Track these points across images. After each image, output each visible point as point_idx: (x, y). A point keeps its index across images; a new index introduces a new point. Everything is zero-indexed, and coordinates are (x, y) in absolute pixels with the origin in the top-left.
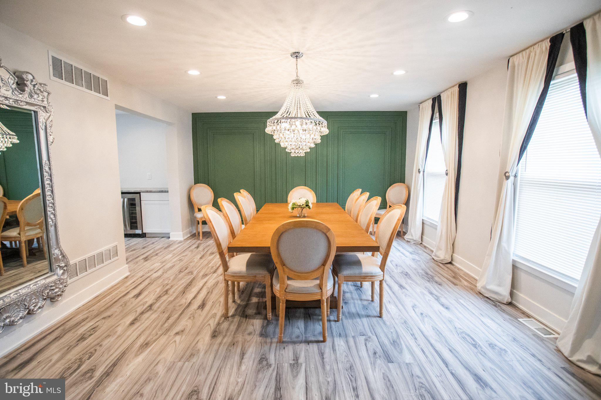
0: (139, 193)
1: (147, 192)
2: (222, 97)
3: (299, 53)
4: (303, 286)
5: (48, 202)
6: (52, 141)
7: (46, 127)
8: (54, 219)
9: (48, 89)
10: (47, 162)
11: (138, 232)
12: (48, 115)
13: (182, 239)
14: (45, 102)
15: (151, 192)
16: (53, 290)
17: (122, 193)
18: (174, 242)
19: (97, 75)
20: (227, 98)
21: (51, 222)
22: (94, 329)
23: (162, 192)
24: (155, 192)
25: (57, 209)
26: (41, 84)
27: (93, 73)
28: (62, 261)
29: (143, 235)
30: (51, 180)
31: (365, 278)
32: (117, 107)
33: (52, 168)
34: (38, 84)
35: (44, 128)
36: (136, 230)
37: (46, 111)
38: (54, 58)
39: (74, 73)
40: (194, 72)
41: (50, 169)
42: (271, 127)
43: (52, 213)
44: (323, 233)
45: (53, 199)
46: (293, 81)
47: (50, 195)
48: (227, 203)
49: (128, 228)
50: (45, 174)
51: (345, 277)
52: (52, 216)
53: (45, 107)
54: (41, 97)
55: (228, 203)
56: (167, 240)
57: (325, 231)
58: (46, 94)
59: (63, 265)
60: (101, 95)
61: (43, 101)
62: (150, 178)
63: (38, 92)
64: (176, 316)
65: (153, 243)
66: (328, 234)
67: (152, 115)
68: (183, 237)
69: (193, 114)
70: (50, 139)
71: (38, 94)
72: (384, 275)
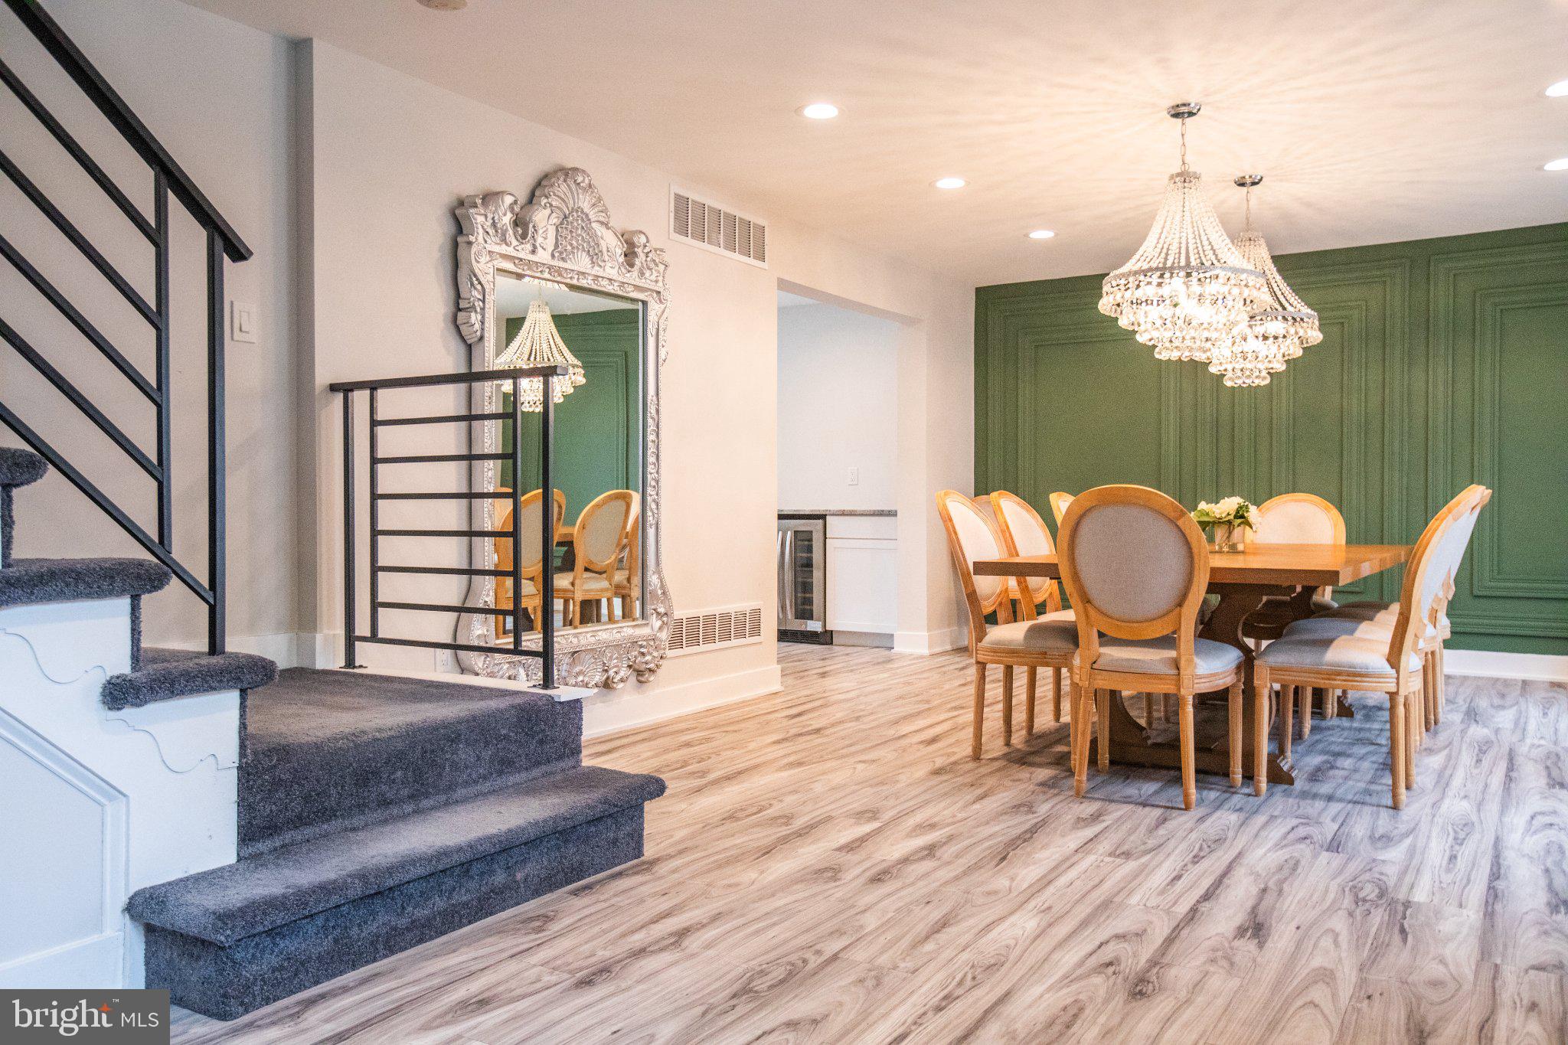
0: (822, 517)
1: (843, 514)
2: (1042, 235)
3: (1189, 105)
4: (1132, 657)
5: (649, 476)
6: (664, 357)
7: (658, 329)
8: (656, 511)
9: (666, 257)
10: (655, 398)
11: (814, 626)
12: (663, 306)
13: (926, 652)
14: (660, 284)
15: (852, 514)
16: (643, 654)
17: (781, 517)
18: (902, 656)
19: (747, 217)
20: (1056, 235)
21: (651, 518)
22: (708, 740)
23: (881, 514)
24: (862, 515)
25: (662, 492)
26: (656, 250)
27: (739, 214)
28: (662, 603)
29: (825, 638)
30: (658, 436)
31: (1333, 677)
32: (783, 285)
33: (661, 409)
34: (653, 251)
35: (654, 333)
36: (809, 622)
37: (661, 301)
38: (678, 197)
39: (706, 220)
40: (950, 184)
41: (658, 411)
42: (1111, 297)
43: (654, 501)
44: (1171, 521)
45: (657, 472)
46: (1172, 177)
47: (654, 464)
48: (1019, 509)
49: (790, 615)
50: (650, 421)
51: (1272, 669)
52: (654, 506)
53: (659, 292)
54: (655, 274)
55: (1022, 507)
56: (887, 652)
57: (1172, 515)
58: (661, 267)
59: (662, 610)
60: (751, 261)
61: (657, 281)
62: (855, 483)
63: (652, 265)
64: (868, 745)
65: (847, 654)
66: (1180, 523)
67: (862, 300)
68: (930, 647)
69: (978, 290)
70: (662, 355)
71: (651, 269)
72: (1398, 678)
